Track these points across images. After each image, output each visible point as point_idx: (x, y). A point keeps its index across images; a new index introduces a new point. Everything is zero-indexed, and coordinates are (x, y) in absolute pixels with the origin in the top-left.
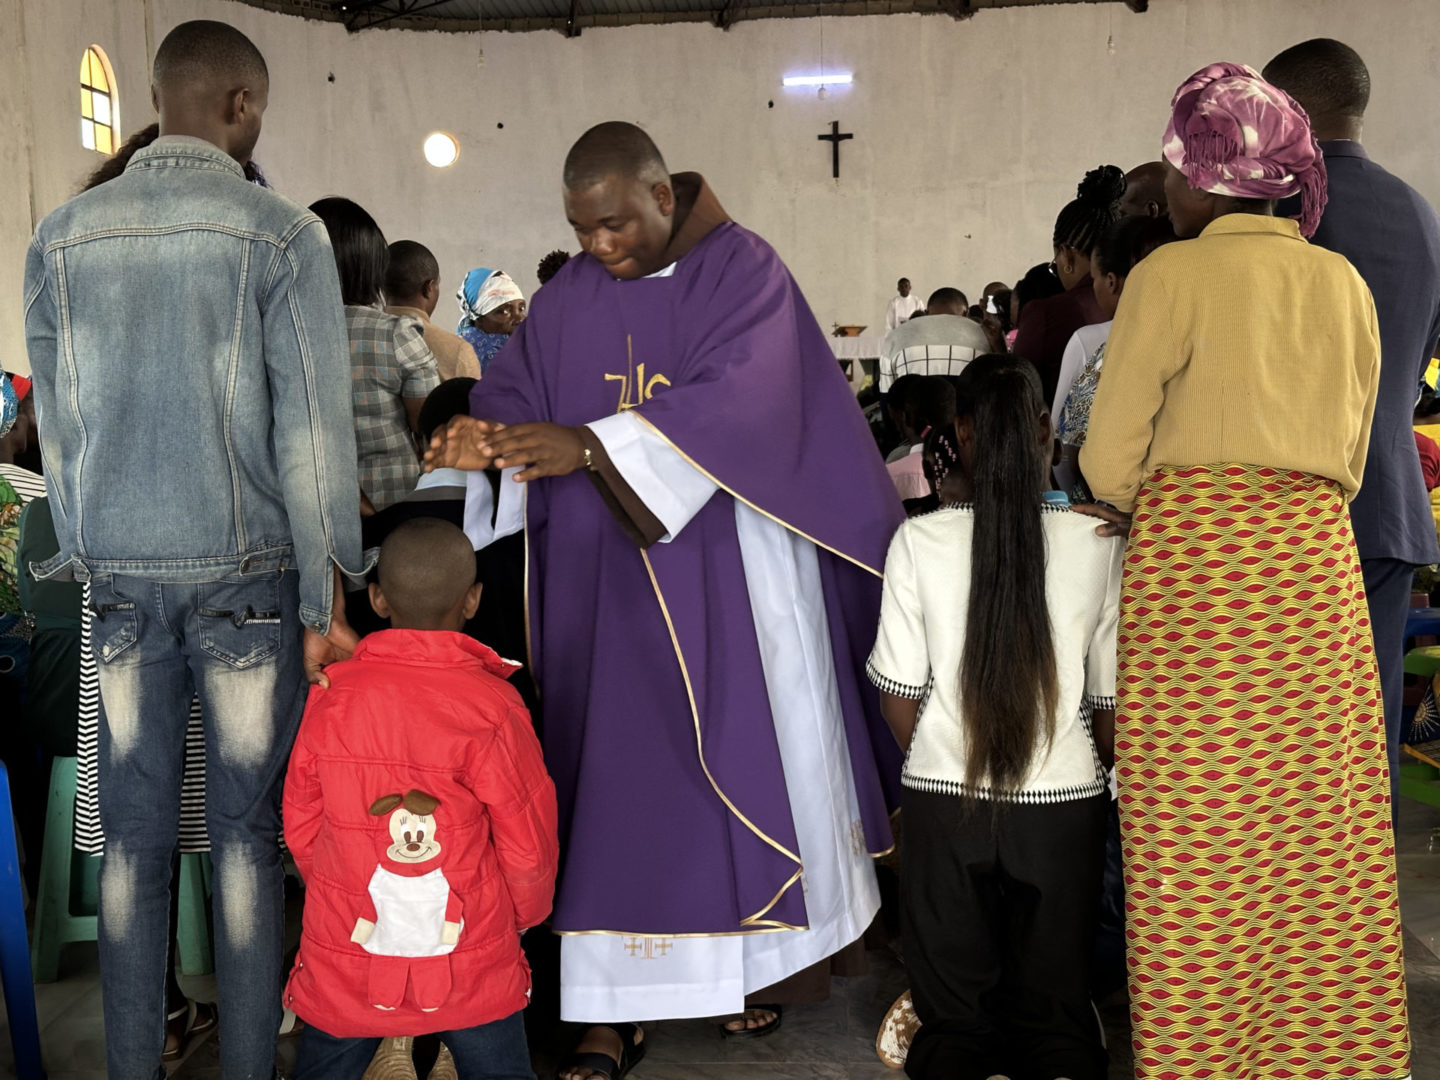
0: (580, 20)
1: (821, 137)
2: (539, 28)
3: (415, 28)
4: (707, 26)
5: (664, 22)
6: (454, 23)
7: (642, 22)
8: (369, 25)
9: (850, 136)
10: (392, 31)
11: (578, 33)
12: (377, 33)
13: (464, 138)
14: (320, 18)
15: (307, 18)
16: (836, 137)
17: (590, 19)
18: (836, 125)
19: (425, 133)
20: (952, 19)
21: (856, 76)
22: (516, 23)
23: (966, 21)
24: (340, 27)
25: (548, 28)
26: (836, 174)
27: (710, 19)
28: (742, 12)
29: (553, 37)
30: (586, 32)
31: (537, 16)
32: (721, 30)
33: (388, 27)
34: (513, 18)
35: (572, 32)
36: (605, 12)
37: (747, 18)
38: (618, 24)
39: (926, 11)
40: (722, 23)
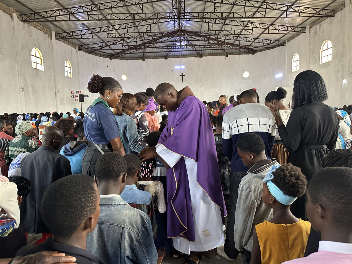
0: (144, 58)
1: (180, 76)
2: (138, 59)
3: (120, 59)
4: (163, 59)
5: (157, 58)
6: (126, 59)
7: (154, 58)
8: (113, 59)
9: (184, 75)
10: (117, 60)
11: (144, 60)
12: (114, 60)
13: (128, 75)
14: (106, 58)
15: (104, 57)
16: (182, 76)
17: (146, 58)
18: (182, 74)
19: (122, 75)
20: (199, 58)
21: (185, 67)
22: (136, 58)
23: (201, 58)
24: (109, 59)
25: (140, 59)
26: (182, 81)
27: (164, 58)
28: (168, 57)
29: (141, 61)
31: (138, 58)
33: (116, 59)
34: (135, 58)
35: (143, 60)
36: (148, 57)
37: (169, 58)
38: (150, 59)
39: (195, 57)
40: (166, 59)
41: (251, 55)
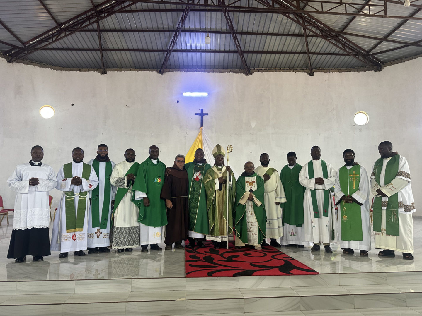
0: (107, 69)
1: (196, 114)
2: (91, 71)
4: (155, 73)
5: (139, 71)
8: (18, 61)
9: (207, 114)
11: (106, 73)
13: (57, 109)
16: (202, 114)
18: (202, 110)
19: (41, 106)
20: (244, 75)
21: (209, 94)
23: (250, 76)
24: (5, 60)
25: (95, 71)
27: (156, 70)
29: (95, 74)
30: (109, 73)
32: (160, 74)
35: (104, 73)
36: (117, 67)
37: (170, 70)
38: (122, 71)
39: (234, 72)
40: (161, 72)
41: (371, 73)
